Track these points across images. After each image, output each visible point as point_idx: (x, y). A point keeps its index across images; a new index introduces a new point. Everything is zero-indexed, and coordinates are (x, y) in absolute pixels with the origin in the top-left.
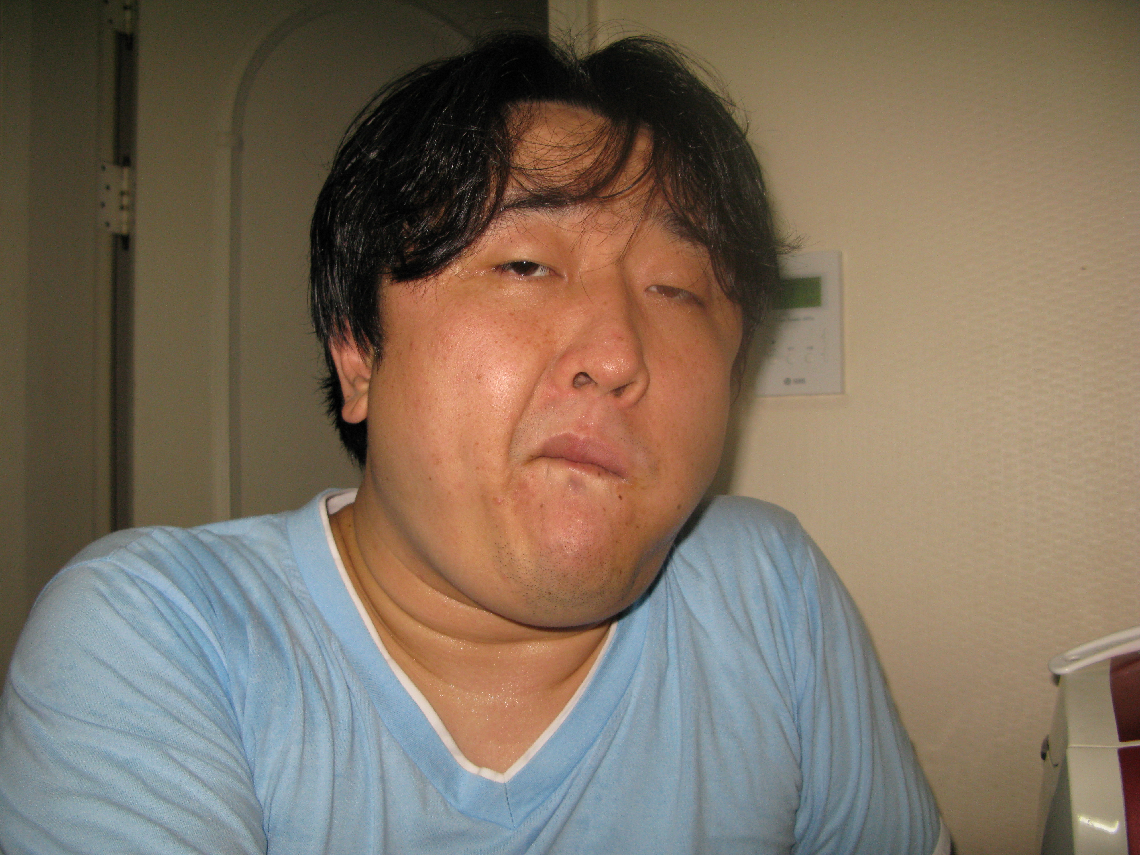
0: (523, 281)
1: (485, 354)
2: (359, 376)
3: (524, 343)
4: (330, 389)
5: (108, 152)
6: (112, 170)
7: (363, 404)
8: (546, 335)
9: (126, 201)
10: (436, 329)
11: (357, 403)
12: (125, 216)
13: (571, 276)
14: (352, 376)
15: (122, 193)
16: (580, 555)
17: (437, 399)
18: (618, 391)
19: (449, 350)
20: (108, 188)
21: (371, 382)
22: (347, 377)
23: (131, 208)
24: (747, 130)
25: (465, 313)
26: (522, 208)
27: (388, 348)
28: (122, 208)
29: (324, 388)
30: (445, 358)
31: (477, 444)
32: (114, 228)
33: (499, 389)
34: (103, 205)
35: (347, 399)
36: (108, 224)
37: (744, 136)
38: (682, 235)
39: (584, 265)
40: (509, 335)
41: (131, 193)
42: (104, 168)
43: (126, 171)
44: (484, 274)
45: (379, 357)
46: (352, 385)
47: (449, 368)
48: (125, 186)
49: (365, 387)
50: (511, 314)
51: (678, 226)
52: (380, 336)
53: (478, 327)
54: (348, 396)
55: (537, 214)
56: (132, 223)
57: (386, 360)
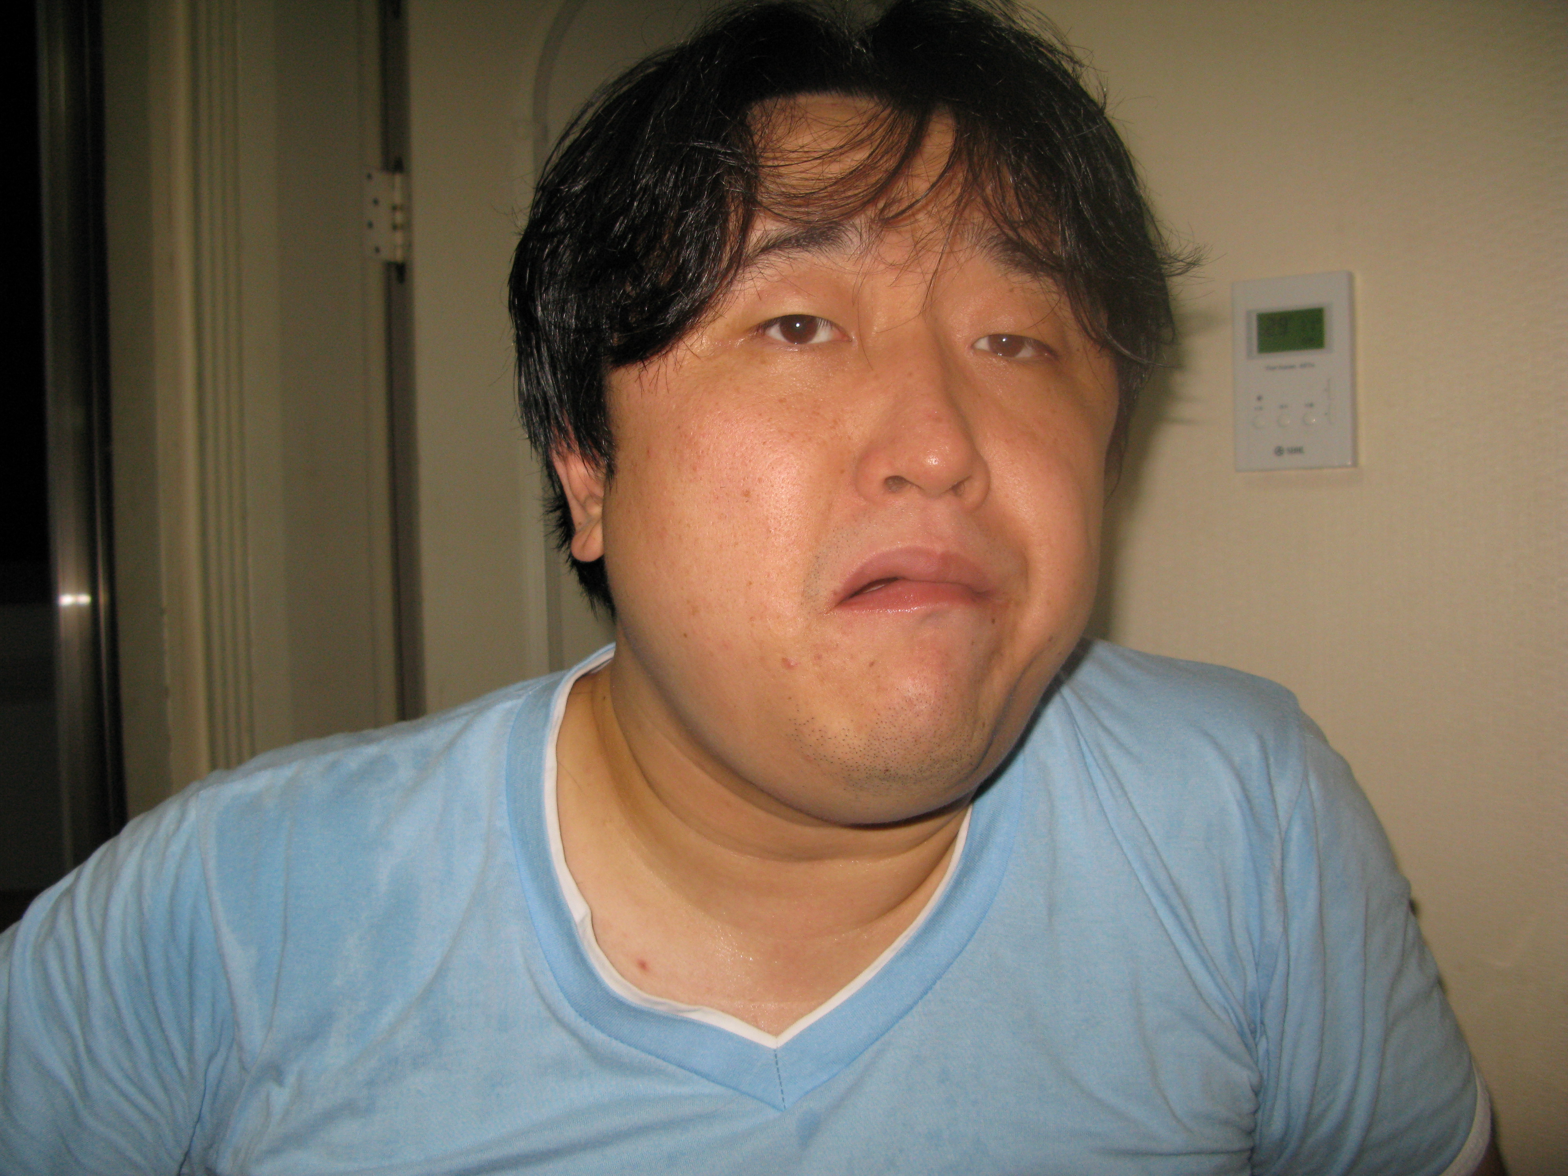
0: (793, 352)
1: (750, 461)
2: (592, 495)
3: (804, 441)
4: (558, 513)
5: (374, 154)
6: (380, 177)
7: (598, 534)
8: (833, 428)
9: (399, 217)
10: (679, 427)
11: (589, 536)
12: (399, 237)
13: (861, 338)
14: (582, 496)
15: (394, 208)
16: (939, 708)
17: (689, 526)
18: (956, 488)
19: (699, 457)
20: (376, 202)
21: (605, 503)
22: (576, 497)
23: (406, 227)
24: (1105, 103)
25: (717, 404)
26: (786, 248)
27: (622, 460)
28: (395, 227)
29: (551, 511)
30: (695, 469)
31: (750, 583)
32: (386, 255)
33: (776, 508)
34: (370, 225)
35: (578, 528)
36: (377, 250)
37: (1101, 111)
38: (1017, 264)
39: (880, 321)
40: (781, 431)
41: (406, 207)
42: (369, 177)
43: (398, 179)
44: (741, 345)
45: (611, 471)
46: (583, 507)
47: (702, 482)
48: (398, 198)
49: (597, 510)
50: (781, 401)
51: (1009, 252)
52: (610, 443)
53: (737, 423)
54: (580, 524)
55: (806, 255)
56: (409, 246)
57: (619, 476)
